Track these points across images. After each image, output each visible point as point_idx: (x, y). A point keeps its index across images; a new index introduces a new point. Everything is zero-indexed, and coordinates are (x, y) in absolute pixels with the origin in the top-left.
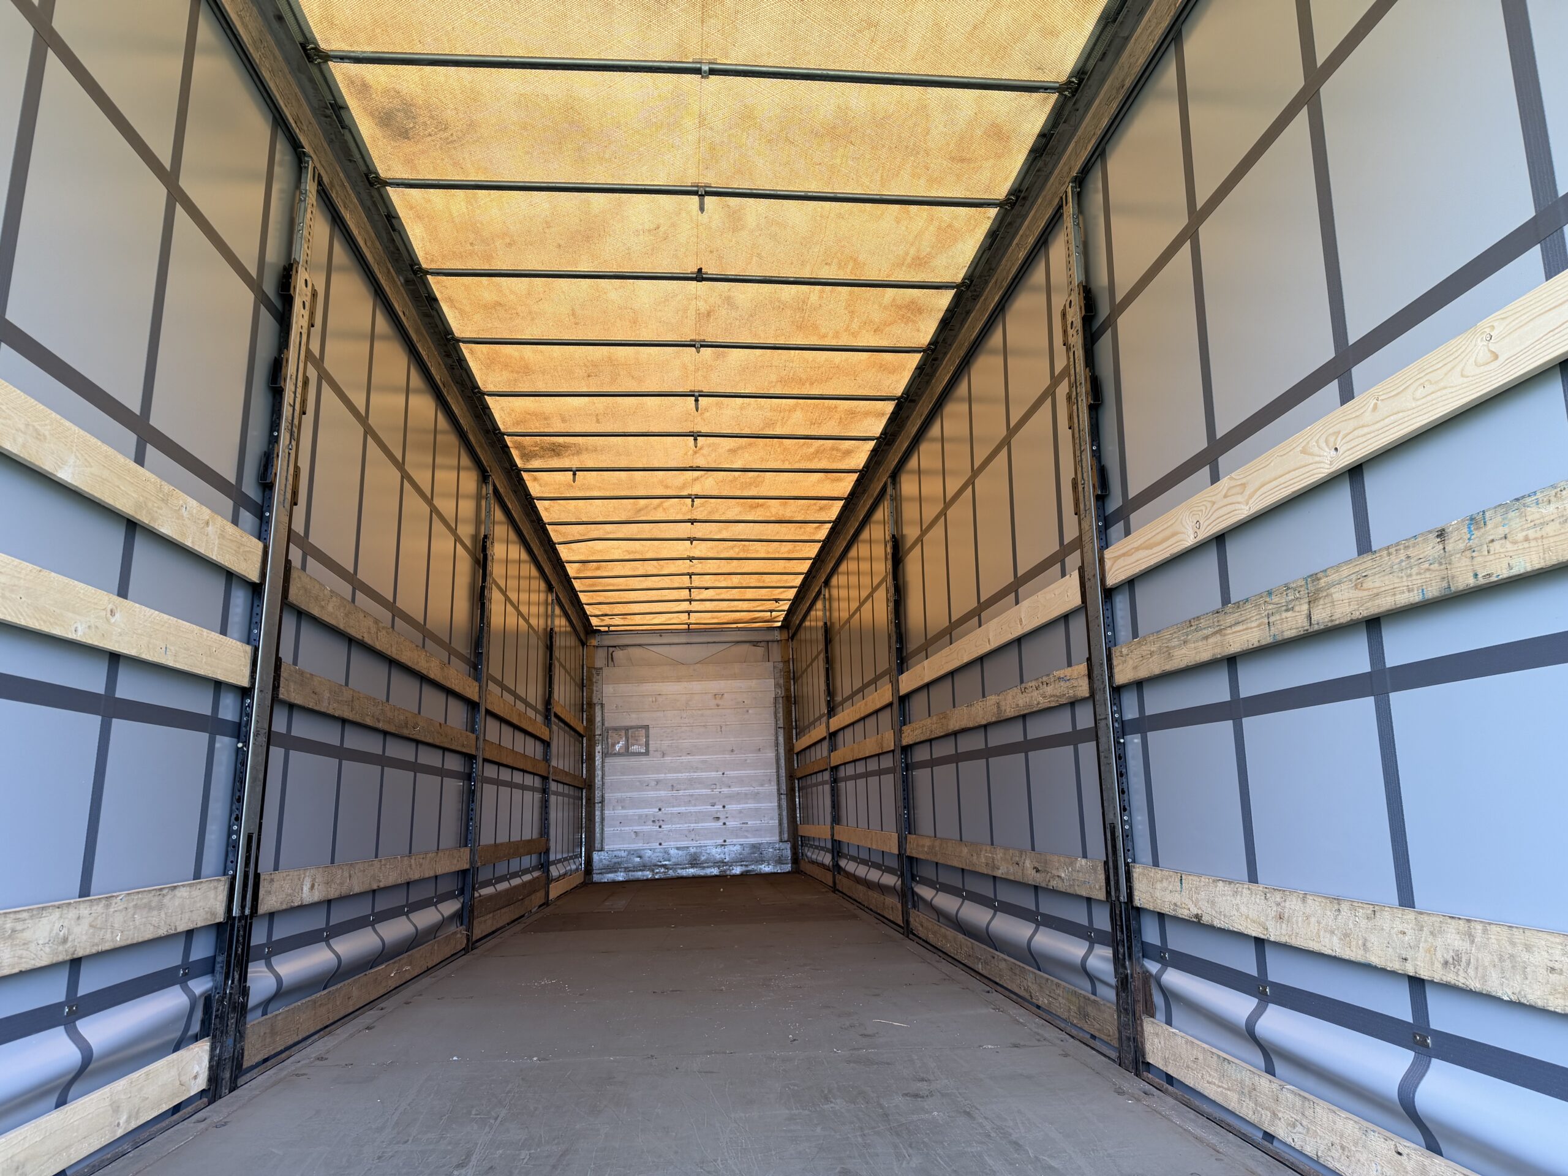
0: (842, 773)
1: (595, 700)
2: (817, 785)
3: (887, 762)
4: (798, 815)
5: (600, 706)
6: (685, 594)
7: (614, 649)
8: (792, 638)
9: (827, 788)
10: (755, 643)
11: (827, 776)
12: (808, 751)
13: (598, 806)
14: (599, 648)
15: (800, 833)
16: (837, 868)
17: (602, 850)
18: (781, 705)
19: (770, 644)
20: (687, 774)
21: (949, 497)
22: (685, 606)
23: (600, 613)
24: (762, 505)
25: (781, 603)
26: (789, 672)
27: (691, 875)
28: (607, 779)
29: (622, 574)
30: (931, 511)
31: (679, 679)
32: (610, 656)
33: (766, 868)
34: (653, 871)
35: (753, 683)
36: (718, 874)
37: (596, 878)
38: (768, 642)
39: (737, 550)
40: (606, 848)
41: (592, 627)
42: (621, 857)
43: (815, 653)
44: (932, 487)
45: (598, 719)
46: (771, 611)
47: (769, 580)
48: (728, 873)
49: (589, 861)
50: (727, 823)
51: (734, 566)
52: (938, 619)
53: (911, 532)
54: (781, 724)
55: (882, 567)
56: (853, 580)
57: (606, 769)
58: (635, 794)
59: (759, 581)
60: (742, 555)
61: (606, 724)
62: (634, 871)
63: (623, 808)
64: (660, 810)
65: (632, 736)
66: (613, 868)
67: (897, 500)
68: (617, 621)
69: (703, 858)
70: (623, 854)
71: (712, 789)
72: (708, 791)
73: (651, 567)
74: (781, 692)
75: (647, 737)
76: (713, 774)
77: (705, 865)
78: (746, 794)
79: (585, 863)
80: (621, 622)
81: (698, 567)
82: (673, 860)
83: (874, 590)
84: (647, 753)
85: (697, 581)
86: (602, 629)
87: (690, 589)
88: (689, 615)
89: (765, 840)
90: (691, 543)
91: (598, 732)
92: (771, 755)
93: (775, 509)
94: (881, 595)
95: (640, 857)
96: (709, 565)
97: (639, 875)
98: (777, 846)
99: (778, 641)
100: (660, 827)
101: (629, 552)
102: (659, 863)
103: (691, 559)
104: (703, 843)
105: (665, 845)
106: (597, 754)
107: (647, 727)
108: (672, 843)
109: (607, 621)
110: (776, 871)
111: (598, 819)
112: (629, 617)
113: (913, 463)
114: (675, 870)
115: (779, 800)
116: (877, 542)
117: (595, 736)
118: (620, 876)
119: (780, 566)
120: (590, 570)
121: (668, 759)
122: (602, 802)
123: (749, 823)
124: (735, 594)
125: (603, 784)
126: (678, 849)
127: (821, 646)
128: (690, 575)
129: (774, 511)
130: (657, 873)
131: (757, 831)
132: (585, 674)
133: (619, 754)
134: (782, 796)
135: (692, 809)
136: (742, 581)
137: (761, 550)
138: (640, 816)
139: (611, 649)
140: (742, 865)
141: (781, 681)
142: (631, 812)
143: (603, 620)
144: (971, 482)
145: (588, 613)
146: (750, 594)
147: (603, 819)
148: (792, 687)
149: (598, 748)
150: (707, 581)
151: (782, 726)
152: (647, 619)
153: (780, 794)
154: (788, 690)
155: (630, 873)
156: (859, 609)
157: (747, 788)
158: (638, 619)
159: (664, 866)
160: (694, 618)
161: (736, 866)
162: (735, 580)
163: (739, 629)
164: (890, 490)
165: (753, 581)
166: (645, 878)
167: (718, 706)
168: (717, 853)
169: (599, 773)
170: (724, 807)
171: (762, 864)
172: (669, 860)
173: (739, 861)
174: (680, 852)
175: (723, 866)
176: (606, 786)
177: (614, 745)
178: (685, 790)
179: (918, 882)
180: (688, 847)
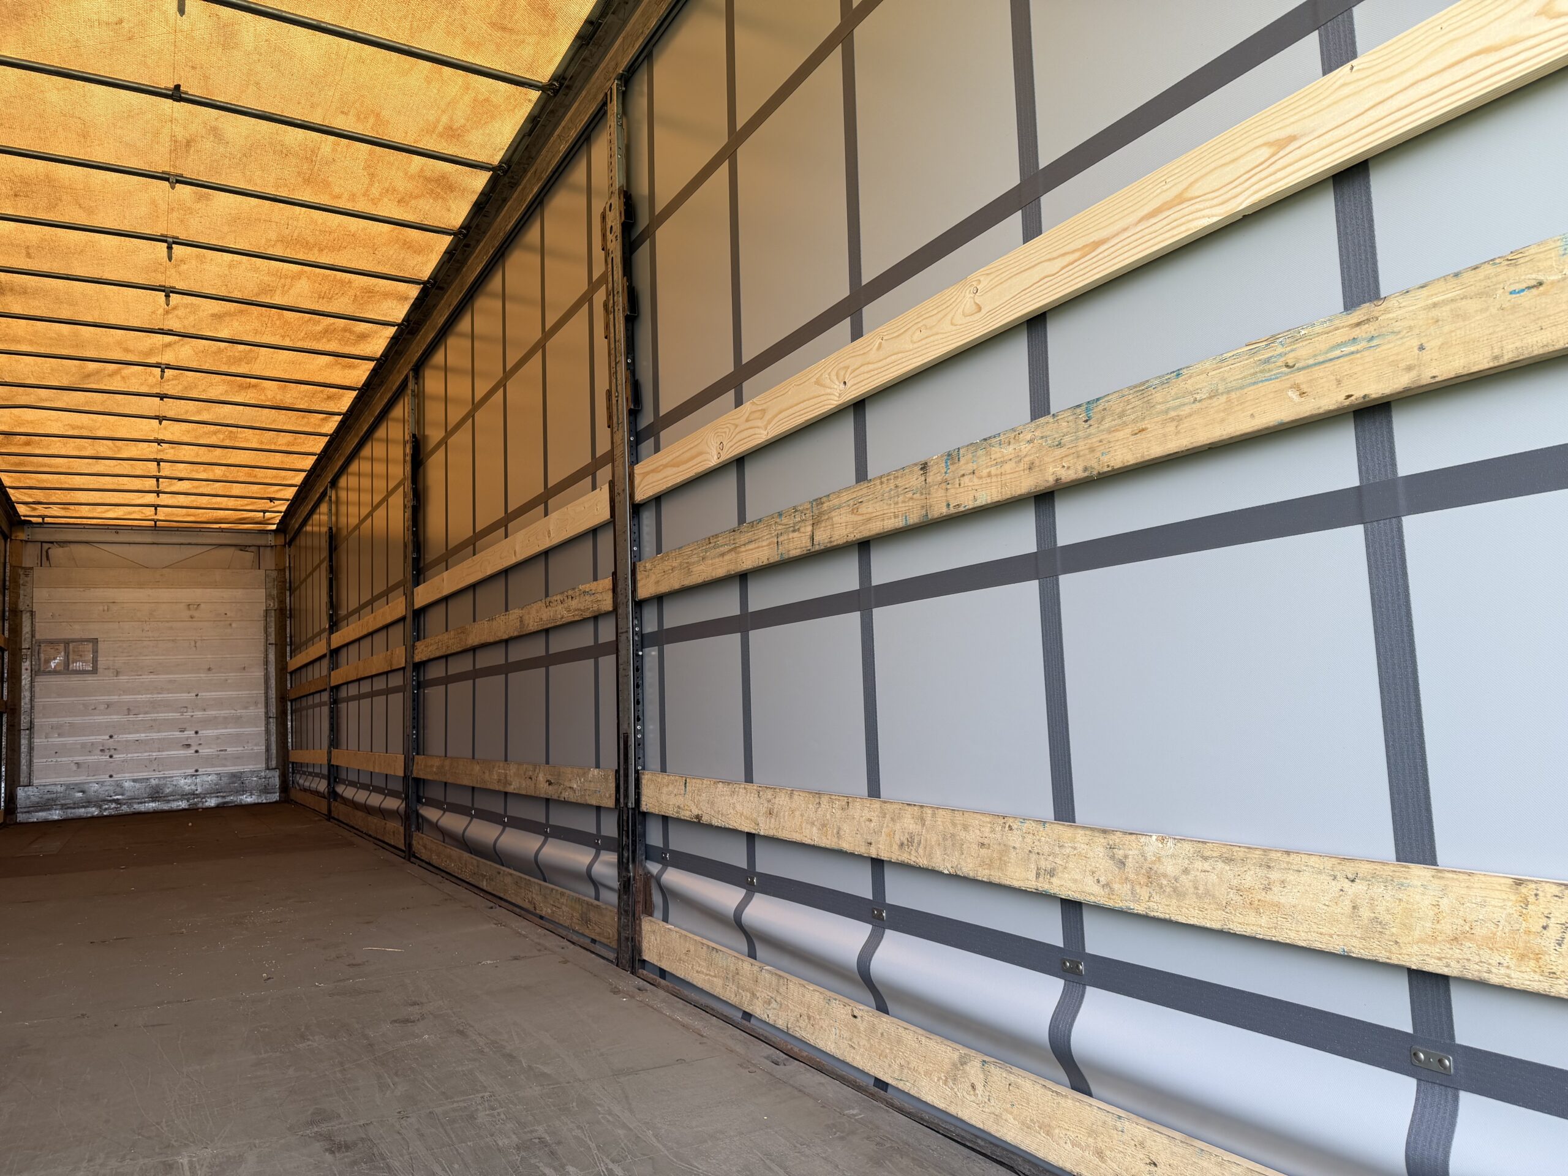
0: (343, 693)
1: (21, 607)
2: (314, 706)
3: (396, 680)
4: (290, 740)
5: (28, 614)
6: (151, 484)
7: (50, 545)
8: (290, 544)
9: (326, 710)
10: (243, 548)
11: (325, 697)
12: (304, 670)
13: (24, 735)
14: (29, 543)
15: (292, 759)
16: (333, 795)
17: (30, 785)
18: (273, 619)
19: (261, 549)
20: (149, 696)
21: (477, 398)
22: (151, 498)
23: (31, 500)
24: (255, 386)
25: (277, 502)
26: (285, 581)
27: (151, 810)
28: (39, 701)
29: (63, 453)
30: (456, 414)
31: (141, 585)
32: (44, 553)
33: (248, 799)
34: (100, 807)
35: (239, 593)
36: (187, 807)
37: (21, 817)
38: (259, 547)
39: (222, 437)
40: (35, 782)
41: (19, 516)
42: (57, 792)
43: (317, 562)
44: (460, 387)
45: (26, 629)
46: (264, 512)
47: (262, 475)
48: (200, 805)
49: (11, 798)
50: (200, 751)
51: (216, 455)
52: (461, 530)
53: (434, 434)
54: (272, 639)
55: (399, 471)
56: (366, 482)
57: (37, 689)
58: (78, 720)
59: (250, 475)
60: (227, 443)
61: (38, 636)
62: (74, 808)
63: (60, 735)
64: (111, 737)
65: (74, 651)
66: (46, 806)
67: (420, 397)
68: (55, 511)
69: (167, 791)
70: (59, 789)
71: (182, 713)
72: (177, 715)
73: (104, 448)
74: (273, 604)
75: (95, 652)
76: (185, 696)
77: (170, 798)
78: (225, 718)
79: (5, 801)
80: (62, 513)
81: (169, 452)
82: (128, 794)
83: (389, 494)
84: (95, 671)
85: (166, 469)
86: (34, 520)
87: (158, 478)
88: (156, 509)
89: (247, 768)
90: (160, 423)
91: (25, 645)
92: (259, 674)
93: (271, 392)
94: (398, 501)
95: (83, 792)
96: (184, 452)
97: (81, 812)
98: (263, 774)
99: (272, 547)
100: (111, 757)
101: (73, 428)
102: (109, 798)
103: (160, 442)
104: (168, 773)
105: (116, 777)
106: (23, 671)
107: (95, 641)
108: (127, 775)
109: (41, 510)
110: (260, 801)
111: (24, 749)
112: (72, 507)
113: (438, 358)
114: (130, 805)
115: (267, 724)
116: (395, 442)
117: (21, 649)
118: (56, 815)
119: (277, 460)
120: (16, 444)
121: (123, 678)
122: (31, 728)
123: (228, 749)
124: (218, 488)
125: (32, 708)
126: (134, 781)
127: (325, 554)
128: (158, 462)
129: (270, 394)
130: (106, 809)
131: (237, 758)
132: (8, 574)
133: (55, 672)
134: (271, 720)
135: (155, 735)
136: (228, 474)
137: (252, 439)
138: (83, 745)
139: (46, 546)
140: (218, 797)
141: (275, 592)
142: (70, 740)
143: (35, 509)
144: (502, 384)
145: (13, 499)
146: (237, 490)
147: (31, 749)
148: (288, 599)
149: (26, 665)
150: (182, 470)
151: (274, 642)
152: (99, 511)
153: (268, 717)
154: (282, 602)
155: (69, 811)
156: (370, 514)
157: (228, 712)
158: (85, 511)
159: (116, 801)
160: (162, 514)
161: (211, 797)
162: (219, 472)
163: (222, 530)
164: (411, 385)
165: (241, 474)
166: (89, 815)
167: (192, 617)
168: (186, 784)
169: (26, 694)
170: (197, 733)
171: (243, 795)
172: (122, 795)
173: (215, 792)
174: (137, 785)
175: (194, 798)
176: (36, 709)
177: (48, 661)
178: (146, 713)
179: (424, 804)
180: (148, 779)
